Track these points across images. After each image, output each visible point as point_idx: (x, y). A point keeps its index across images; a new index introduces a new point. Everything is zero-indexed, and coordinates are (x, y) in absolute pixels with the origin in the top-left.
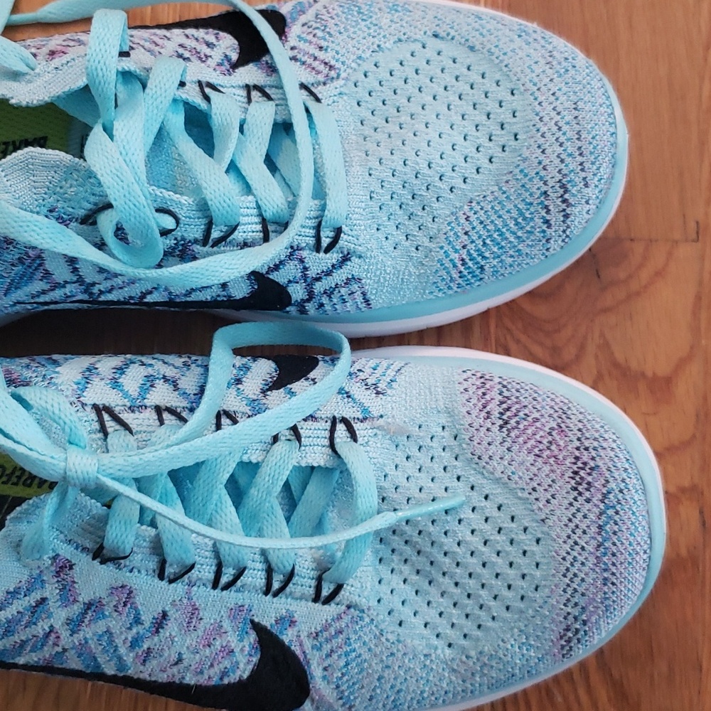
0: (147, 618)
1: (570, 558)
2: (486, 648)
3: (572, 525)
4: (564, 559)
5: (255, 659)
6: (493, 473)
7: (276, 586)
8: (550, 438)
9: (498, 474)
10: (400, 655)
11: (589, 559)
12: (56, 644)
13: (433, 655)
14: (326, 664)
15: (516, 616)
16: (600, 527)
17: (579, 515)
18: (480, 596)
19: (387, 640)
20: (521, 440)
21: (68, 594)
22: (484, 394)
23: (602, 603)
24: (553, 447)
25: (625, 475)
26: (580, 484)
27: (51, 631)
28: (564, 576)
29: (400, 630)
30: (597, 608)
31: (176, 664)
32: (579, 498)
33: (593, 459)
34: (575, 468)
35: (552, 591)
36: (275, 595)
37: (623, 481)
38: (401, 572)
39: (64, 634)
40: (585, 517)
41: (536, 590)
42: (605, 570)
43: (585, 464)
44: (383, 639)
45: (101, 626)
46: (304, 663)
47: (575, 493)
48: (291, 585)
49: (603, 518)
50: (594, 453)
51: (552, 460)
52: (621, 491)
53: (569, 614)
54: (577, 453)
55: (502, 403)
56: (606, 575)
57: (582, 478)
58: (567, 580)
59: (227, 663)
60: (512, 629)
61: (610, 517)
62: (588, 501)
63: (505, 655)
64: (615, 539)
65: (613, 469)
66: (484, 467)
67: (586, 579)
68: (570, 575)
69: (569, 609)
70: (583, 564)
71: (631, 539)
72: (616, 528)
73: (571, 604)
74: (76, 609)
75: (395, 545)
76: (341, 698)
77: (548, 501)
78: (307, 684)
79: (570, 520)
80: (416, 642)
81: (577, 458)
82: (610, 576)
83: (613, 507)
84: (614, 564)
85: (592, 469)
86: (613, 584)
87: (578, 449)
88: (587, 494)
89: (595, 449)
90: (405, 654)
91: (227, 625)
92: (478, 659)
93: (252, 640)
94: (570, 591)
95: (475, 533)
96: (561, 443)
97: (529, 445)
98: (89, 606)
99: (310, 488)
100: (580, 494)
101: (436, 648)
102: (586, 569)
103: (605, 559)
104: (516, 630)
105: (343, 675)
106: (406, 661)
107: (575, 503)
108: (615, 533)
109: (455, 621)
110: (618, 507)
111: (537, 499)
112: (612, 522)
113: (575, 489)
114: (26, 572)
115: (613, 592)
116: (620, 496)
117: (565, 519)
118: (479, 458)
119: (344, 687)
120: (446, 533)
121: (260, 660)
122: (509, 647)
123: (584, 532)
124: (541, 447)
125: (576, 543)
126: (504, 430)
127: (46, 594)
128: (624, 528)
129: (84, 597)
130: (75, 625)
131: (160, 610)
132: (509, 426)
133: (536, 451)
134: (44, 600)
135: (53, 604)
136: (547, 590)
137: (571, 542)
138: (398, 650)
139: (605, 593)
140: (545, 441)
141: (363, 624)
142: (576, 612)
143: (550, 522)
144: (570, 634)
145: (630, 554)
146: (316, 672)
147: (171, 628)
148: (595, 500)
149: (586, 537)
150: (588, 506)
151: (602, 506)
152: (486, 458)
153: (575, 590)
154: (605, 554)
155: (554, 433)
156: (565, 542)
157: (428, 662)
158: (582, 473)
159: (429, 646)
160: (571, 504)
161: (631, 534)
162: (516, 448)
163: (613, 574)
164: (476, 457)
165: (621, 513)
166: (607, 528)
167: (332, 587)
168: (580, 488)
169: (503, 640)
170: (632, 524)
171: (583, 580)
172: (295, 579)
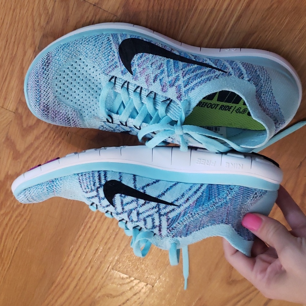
0: (158, 81)
1: (48, 88)
2: (70, 59)
3: (48, 97)
4: (49, 88)
5: (132, 61)
6: (70, 107)
7: (126, 84)
8: (56, 116)
9: (69, 107)
10: (94, 58)
11: (42, 88)
12: (184, 71)
13: (85, 57)
14: (114, 57)
15: (62, 69)
16: (40, 97)
17: (46, 99)
18: (72, 74)
19: (97, 63)
20: (64, 115)
21: (179, 89)
22: (75, 124)
23: (39, 75)
24: (55, 114)
25: (35, 109)
26: (47, 107)
27: (184, 76)
28: (49, 83)
29: (94, 65)
30: (40, 73)
31: (153, 63)
32: (46, 103)
33: (44, 112)
34: (48, 110)
35: (52, 78)
36: (126, 81)
37: (35, 108)
38: (94, 80)
39: (181, 75)
40: (45, 99)
41: (57, 78)
42: (38, 85)
43: (46, 111)
44: (98, 63)
45: (170, 78)
46: (120, 58)
47: (47, 104)
48: (123, 84)
49: (40, 99)
50: (44, 114)
51: (55, 111)
52: (36, 106)
53: (47, 71)
54: (48, 113)
55: (70, 122)
56: (38, 84)
57: (46, 108)
58: (48, 82)
59: (140, 61)
60: (63, 66)
61: (38, 99)
62: (44, 103)
63: (65, 57)
64: (36, 94)
65: (38, 111)
66: (73, 108)
67: (43, 82)
68: (48, 83)
69: (47, 73)
70: (44, 87)
71: (32, 94)
72: (36, 97)
73: (47, 74)
74: (176, 84)
75: (96, 88)
76: (111, 44)
77: (55, 102)
78: (119, 51)
79: (48, 98)
80: (89, 61)
81: (48, 112)
82: (37, 83)
83: (37, 102)
84: (36, 87)
85: (44, 110)
86: (36, 81)
87: (48, 114)
88: (44, 105)
89: (44, 115)
90: (93, 58)
91: (139, 75)
92: (72, 55)
93: (133, 68)
94: (47, 79)
95: (74, 92)
96: (52, 115)
97: (61, 114)
98: (173, 85)
99: (118, 107)
100: (46, 104)
101: (84, 59)
102: (43, 85)
103: (38, 88)
104: (62, 65)
105: (109, 53)
106: (92, 56)
107: (48, 102)
108: (36, 95)
109: (79, 67)
110: (36, 102)
111: (58, 102)
112: (37, 98)
113: (48, 105)
114: (189, 95)
115: (36, 78)
116: (36, 105)
117: (50, 98)
118: (74, 111)
119: (110, 48)
120: (82, 92)
121: (131, 61)
122: (64, 60)
123: (44, 95)
124: (58, 114)
125: (46, 92)
126: (68, 117)
127: (184, 88)
128: (34, 97)
129: (174, 88)
130: (177, 79)
131: (155, 83)
132: (67, 118)
133: (59, 113)
134: (185, 87)
135: (182, 85)
136: (54, 78)
137: (48, 92)
138: (94, 60)
139: (38, 78)
140: (57, 115)
141: (103, 69)
142: (45, 72)
143: (54, 97)
144: (47, 64)
145: (32, 89)
146: (117, 55)
147: (152, 76)
148: (42, 103)
149: (44, 94)
150: (44, 102)
151: (40, 102)
152: (73, 111)
153: (46, 79)
154: (38, 89)
155: (55, 117)
156: (49, 92)
157: (86, 55)
158: (46, 109)
159: (86, 60)
160: (49, 102)
161: (32, 95)
162: (65, 113)
163: (36, 84)
164: (75, 111)
165: (35, 101)
166: (38, 97)
167: (112, 81)
168: (46, 106)
169: (65, 62)
170: (32, 98)
171: (44, 82)
172: (121, 85)
